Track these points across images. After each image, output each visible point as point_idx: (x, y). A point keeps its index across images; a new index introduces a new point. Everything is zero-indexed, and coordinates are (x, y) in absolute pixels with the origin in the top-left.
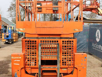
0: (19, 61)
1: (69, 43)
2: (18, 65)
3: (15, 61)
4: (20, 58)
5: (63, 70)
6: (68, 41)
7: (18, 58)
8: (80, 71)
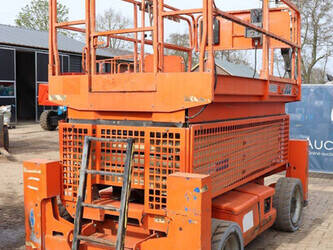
0: (37, 179)
1: (168, 139)
2: (35, 191)
3: (31, 178)
4: (39, 172)
5: (156, 220)
6: (165, 135)
7: (34, 171)
8: (181, 229)
